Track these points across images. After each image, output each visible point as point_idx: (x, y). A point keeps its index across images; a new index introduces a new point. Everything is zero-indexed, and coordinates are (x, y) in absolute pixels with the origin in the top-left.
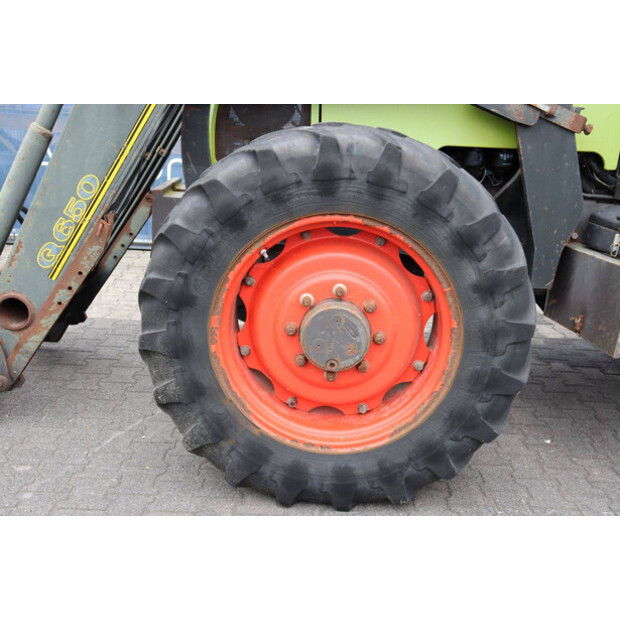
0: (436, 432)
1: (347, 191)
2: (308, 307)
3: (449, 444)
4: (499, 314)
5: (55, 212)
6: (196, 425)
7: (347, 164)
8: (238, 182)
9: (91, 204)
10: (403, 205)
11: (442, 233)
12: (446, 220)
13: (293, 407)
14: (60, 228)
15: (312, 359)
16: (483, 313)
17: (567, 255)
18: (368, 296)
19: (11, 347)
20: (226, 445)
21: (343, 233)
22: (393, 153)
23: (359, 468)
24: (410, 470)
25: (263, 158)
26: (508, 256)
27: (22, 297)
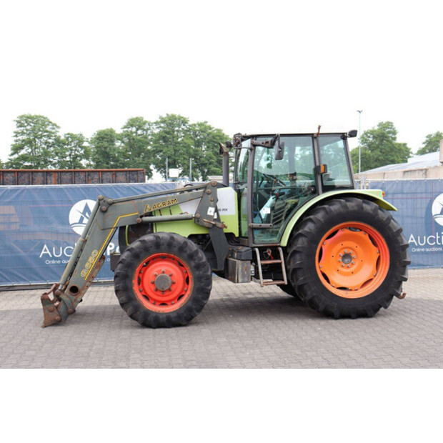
0: (190, 304)
1: (163, 247)
2: (156, 276)
3: (194, 307)
4: (201, 273)
5: (86, 261)
6: (130, 309)
7: (162, 241)
8: (137, 247)
9: (95, 258)
10: (176, 249)
11: (185, 255)
12: (186, 252)
13: (154, 304)
14: (87, 265)
15: (159, 288)
16: (197, 273)
17: (227, 261)
18: (170, 272)
19: (73, 300)
20: (138, 313)
21: (163, 258)
22: (172, 238)
23: (172, 315)
24: (185, 315)
25: (143, 242)
26: (202, 259)
27: (77, 285)
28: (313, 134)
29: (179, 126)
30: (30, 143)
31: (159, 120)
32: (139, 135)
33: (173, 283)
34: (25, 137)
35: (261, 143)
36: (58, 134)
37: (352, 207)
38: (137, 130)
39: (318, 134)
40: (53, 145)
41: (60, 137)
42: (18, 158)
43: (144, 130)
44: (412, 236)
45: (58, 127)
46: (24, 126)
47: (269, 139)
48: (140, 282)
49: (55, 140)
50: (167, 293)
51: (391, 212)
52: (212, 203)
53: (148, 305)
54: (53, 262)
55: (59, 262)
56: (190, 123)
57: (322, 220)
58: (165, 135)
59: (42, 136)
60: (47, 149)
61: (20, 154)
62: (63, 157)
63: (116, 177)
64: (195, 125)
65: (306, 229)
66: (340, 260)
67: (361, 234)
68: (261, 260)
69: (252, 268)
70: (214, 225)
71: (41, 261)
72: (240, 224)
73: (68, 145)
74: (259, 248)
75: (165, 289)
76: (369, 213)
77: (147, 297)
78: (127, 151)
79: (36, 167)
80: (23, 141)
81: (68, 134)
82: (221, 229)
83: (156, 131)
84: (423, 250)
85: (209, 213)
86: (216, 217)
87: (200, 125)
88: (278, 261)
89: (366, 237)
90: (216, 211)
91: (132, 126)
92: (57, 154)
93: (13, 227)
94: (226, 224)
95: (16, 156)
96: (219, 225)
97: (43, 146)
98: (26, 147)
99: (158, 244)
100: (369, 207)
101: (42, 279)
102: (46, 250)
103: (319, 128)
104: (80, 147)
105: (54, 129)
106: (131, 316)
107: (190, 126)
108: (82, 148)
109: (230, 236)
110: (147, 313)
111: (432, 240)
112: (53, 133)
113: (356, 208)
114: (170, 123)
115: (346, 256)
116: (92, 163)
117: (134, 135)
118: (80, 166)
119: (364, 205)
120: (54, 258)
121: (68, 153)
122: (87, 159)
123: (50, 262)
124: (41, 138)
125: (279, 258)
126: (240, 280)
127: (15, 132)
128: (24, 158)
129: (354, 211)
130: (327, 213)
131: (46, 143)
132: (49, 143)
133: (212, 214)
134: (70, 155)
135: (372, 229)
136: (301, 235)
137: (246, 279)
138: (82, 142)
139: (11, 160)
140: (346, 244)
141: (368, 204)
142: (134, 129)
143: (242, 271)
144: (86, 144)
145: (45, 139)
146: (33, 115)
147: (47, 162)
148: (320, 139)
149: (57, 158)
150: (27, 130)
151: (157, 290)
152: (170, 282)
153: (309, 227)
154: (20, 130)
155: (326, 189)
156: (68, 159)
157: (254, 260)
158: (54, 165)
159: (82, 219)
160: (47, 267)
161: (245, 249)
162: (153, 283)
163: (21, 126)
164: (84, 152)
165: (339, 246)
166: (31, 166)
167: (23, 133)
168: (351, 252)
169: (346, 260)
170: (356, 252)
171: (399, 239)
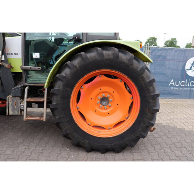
37: (108, 55)
57: (77, 66)
65: (63, 74)
66: (98, 102)
67: (118, 81)
68: (28, 98)
76: (124, 63)
86: (3, 59)
88: (42, 100)
89: (122, 85)
90: (4, 54)
96: (6, 65)
100: (125, 57)
113: (112, 57)
115: (104, 99)
119: (121, 54)
125: (43, 97)
126: (11, 113)
129: (110, 60)
130: (83, 59)
135: (126, 77)
137: (16, 112)
143: (12, 106)
153: (66, 72)
157: (22, 97)
165: (98, 90)
168: (108, 96)
169: (104, 103)
170: (113, 96)
171: (151, 88)
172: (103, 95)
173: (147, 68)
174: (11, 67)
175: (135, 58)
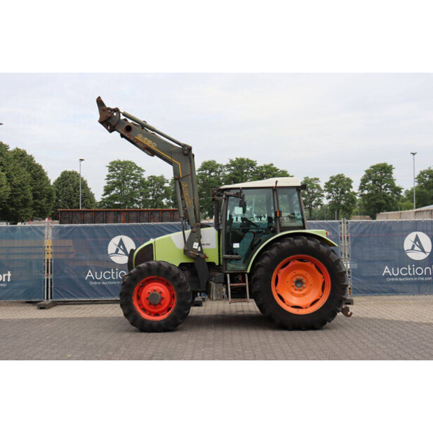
0: (175, 314)
3: (178, 316)
6: (132, 318)
13: (150, 315)
15: (152, 303)
24: (171, 323)
28: (272, 187)
29: (247, 168)
30: (119, 185)
31: (230, 164)
32: (212, 176)
33: (163, 299)
34: (115, 180)
35: (232, 194)
36: (143, 177)
37: (299, 243)
38: (211, 172)
39: (276, 187)
40: (138, 186)
41: (144, 179)
42: (109, 198)
43: (216, 172)
44: (387, 267)
45: (143, 171)
46: (115, 171)
47: (239, 191)
48: (139, 298)
49: (140, 181)
50: (158, 306)
51: (332, 248)
52: (197, 239)
53: (145, 316)
54: (95, 283)
55: (99, 283)
56: (258, 165)
57: (275, 254)
58: (234, 176)
59: (129, 179)
60: (134, 189)
61: (112, 194)
62: (146, 197)
63: (173, 215)
64: (262, 167)
65: (264, 262)
66: (294, 284)
67: (309, 264)
68: (231, 283)
69: (224, 290)
70: (198, 256)
71: (86, 283)
72: (219, 256)
73: (151, 186)
74: (230, 274)
75: (157, 303)
76: (313, 248)
77: (144, 310)
78: (201, 191)
79: (124, 205)
80: (114, 183)
81: (151, 176)
82: (204, 259)
83: (228, 173)
84: (397, 279)
85: (194, 247)
86: (199, 250)
87: (266, 167)
88: (244, 284)
89: (313, 266)
90: (200, 245)
91: (206, 169)
92: (142, 194)
93: (71, 256)
94: (207, 255)
95: (108, 196)
96: (202, 256)
97: (130, 187)
98: (116, 189)
99: (149, 270)
100: (311, 243)
101: (87, 296)
102: (90, 274)
103: (276, 183)
104: (161, 187)
105: (139, 172)
106: (132, 324)
107: (257, 168)
108: (163, 188)
109: (211, 265)
110: (144, 321)
111: (404, 271)
112: (139, 176)
113: (302, 244)
114: (240, 167)
115: (298, 281)
116: (171, 201)
117: (208, 176)
118: (162, 205)
119: (309, 241)
120: (96, 280)
121: (151, 193)
122: (168, 199)
123: (93, 283)
124: (128, 180)
125: (245, 282)
126: (214, 298)
127: (108, 176)
128: (114, 198)
129: (301, 247)
130: (279, 248)
131: (133, 184)
132: (135, 184)
133: (196, 248)
134: (153, 195)
135: (316, 259)
136: (259, 266)
137: (219, 298)
138: (164, 183)
139: (104, 199)
140: (298, 272)
141: (312, 240)
142: (208, 172)
143: (215, 292)
144: (167, 185)
145: (132, 181)
146: (122, 161)
147: (133, 201)
148: (279, 191)
149: (142, 197)
150: (117, 174)
151: (150, 304)
152: (160, 298)
153: (266, 260)
154: (111, 174)
155: (283, 229)
156: (151, 198)
157: (226, 283)
158: (139, 203)
159: (117, 250)
160: (91, 287)
161: (220, 274)
162: (147, 299)
163: (112, 171)
164: (165, 192)
165: (292, 274)
166: (119, 204)
167: (113, 177)
168: (302, 278)
169: (299, 285)
170: (306, 278)
171: (338, 267)
172: (298, 277)
173: (333, 250)
174: (207, 257)
175: (321, 243)
